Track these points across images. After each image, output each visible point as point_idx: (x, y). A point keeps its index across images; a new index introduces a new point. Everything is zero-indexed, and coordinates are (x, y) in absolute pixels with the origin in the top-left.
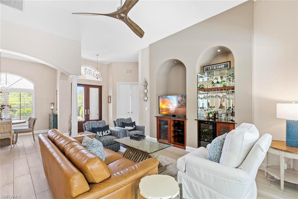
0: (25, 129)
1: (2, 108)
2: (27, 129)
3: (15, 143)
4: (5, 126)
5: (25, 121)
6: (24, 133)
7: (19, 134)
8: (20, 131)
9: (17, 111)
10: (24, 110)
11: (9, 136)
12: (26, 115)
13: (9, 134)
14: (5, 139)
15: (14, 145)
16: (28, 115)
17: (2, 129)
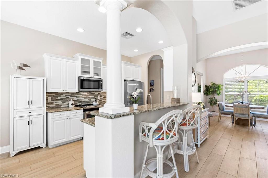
0: (264, 115)
1: (243, 94)
2: (265, 115)
3: (254, 126)
4: (244, 108)
5: (264, 107)
6: (262, 118)
7: (257, 119)
8: (258, 116)
9: (255, 97)
10: (261, 97)
11: (247, 118)
12: (263, 102)
13: (247, 116)
14: (244, 119)
15: (253, 127)
16: (265, 102)
17: (242, 111)
